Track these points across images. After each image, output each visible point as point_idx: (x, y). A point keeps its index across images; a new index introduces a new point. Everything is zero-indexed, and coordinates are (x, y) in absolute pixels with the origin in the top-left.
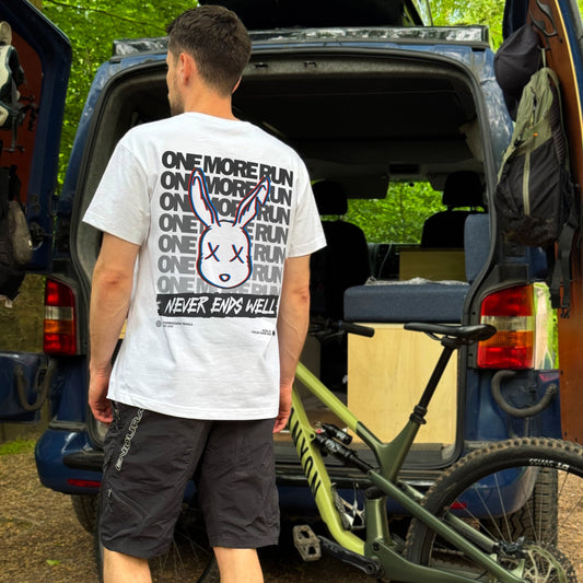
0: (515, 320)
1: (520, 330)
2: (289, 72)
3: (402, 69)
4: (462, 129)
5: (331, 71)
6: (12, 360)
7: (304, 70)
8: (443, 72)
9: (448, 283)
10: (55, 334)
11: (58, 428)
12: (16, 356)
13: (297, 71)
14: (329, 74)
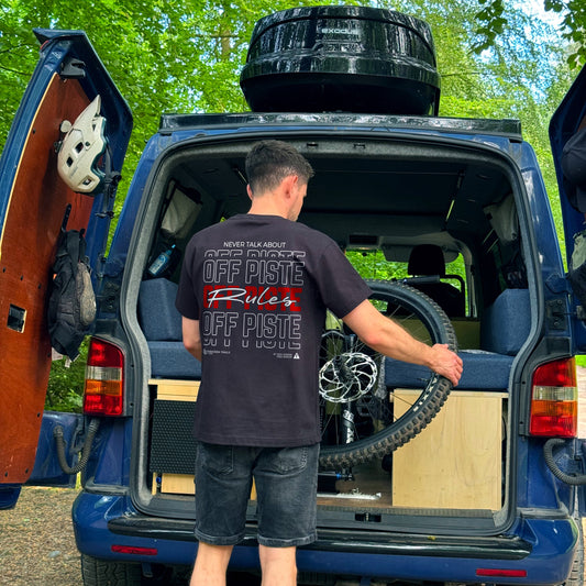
0: (561, 390)
1: (566, 400)
2: (339, 151)
3: (447, 154)
4: (487, 210)
5: (379, 153)
6: (51, 420)
7: (353, 152)
8: (485, 159)
9: (474, 352)
10: (98, 394)
11: (97, 492)
12: (56, 417)
13: (346, 151)
14: (376, 156)
